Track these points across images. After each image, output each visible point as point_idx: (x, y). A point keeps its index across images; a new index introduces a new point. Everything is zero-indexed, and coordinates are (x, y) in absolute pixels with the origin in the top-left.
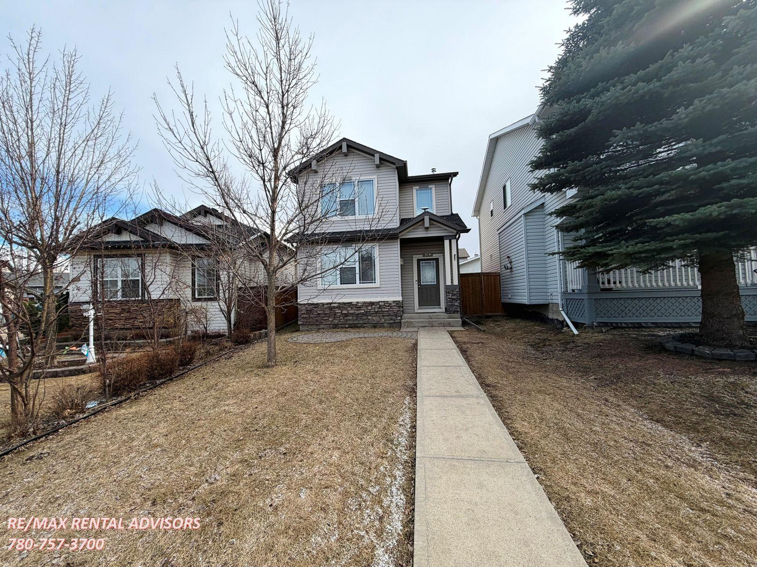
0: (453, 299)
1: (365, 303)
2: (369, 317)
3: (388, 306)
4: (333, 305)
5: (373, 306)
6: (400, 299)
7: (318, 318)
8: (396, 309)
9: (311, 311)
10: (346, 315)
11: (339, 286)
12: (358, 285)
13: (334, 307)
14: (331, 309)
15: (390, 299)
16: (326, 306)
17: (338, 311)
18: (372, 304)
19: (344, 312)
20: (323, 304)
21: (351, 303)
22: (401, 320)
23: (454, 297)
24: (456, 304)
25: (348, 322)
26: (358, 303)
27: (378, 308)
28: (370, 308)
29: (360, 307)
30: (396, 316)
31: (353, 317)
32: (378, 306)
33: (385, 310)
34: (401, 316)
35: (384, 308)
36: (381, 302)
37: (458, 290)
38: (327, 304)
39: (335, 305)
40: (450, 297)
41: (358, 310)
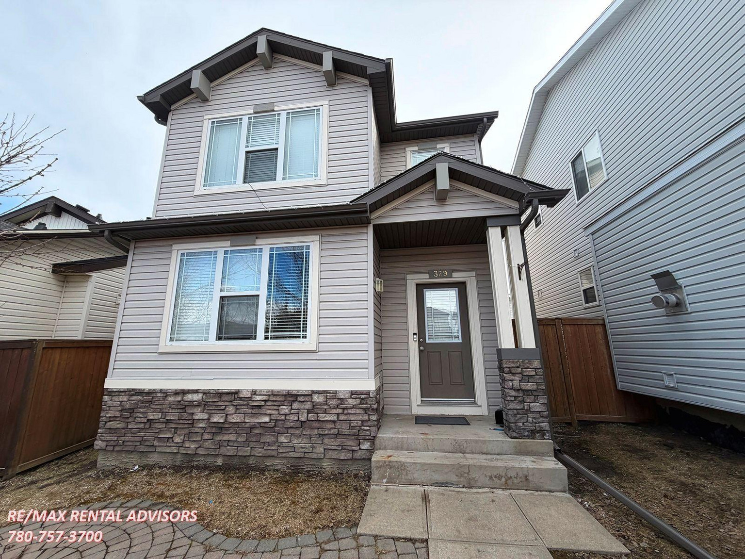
0: (525, 391)
1: (273, 394)
2: (282, 439)
3: (337, 407)
4: (189, 397)
5: (295, 405)
6: (369, 385)
7: (148, 435)
8: (357, 417)
9: (132, 411)
10: (220, 428)
11: (213, 344)
12: (260, 343)
13: (191, 404)
14: (184, 407)
15: (343, 385)
16: (171, 399)
17: (199, 416)
18: (291, 397)
19: (216, 419)
20: (165, 393)
21: (237, 392)
22: (371, 451)
23: (530, 386)
24: (536, 406)
25: (223, 451)
26: (254, 392)
27: (309, 411)
28: (285, 409)
29: (260, 407)
30: (357, 437)
31: (239, 435)
32: (308, 405)
33: (328, 418)
34: (373, 440)
35: (325, 412)
36: (318, 392)
37: (536, 364)
38: (176, 393)
39: (196, 397)
40: (516, 384)
41: (254, 415)
